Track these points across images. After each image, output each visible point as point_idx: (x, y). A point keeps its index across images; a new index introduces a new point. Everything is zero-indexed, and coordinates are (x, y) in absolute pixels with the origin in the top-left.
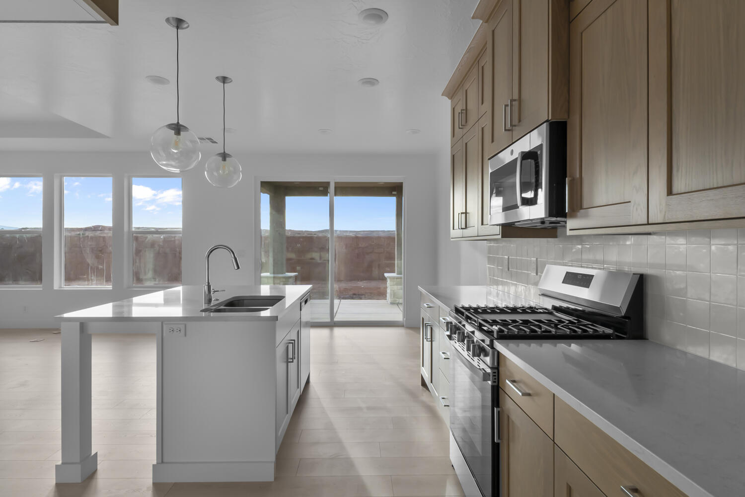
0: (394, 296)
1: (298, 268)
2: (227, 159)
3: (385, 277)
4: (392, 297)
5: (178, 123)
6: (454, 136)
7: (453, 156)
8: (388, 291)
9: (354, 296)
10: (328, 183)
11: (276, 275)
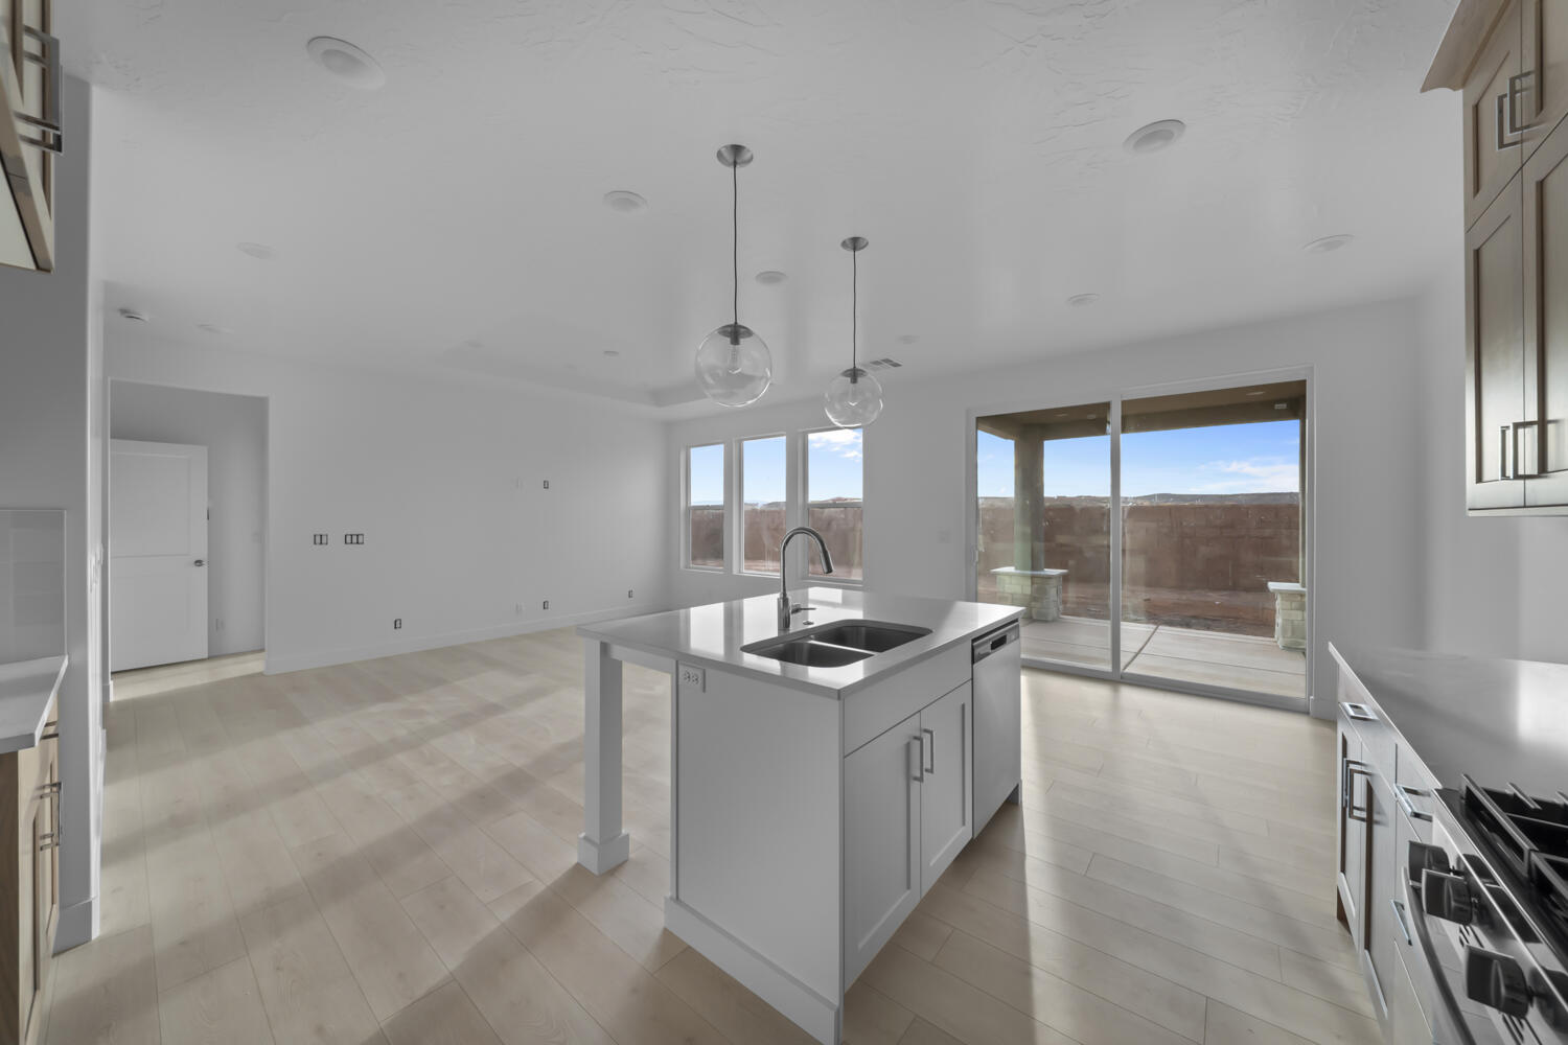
0: (1293, 632)
1: (1071, 563)
2: (859, 379)
3: (1267, 588)
4: (1289, 634)
5: (736, 323)
6: (1477, 188)
7: (1477, 253)
8: (1279, 620)
9: (1194, 621)
10: (1106, 406)
11: (1035, 573)
